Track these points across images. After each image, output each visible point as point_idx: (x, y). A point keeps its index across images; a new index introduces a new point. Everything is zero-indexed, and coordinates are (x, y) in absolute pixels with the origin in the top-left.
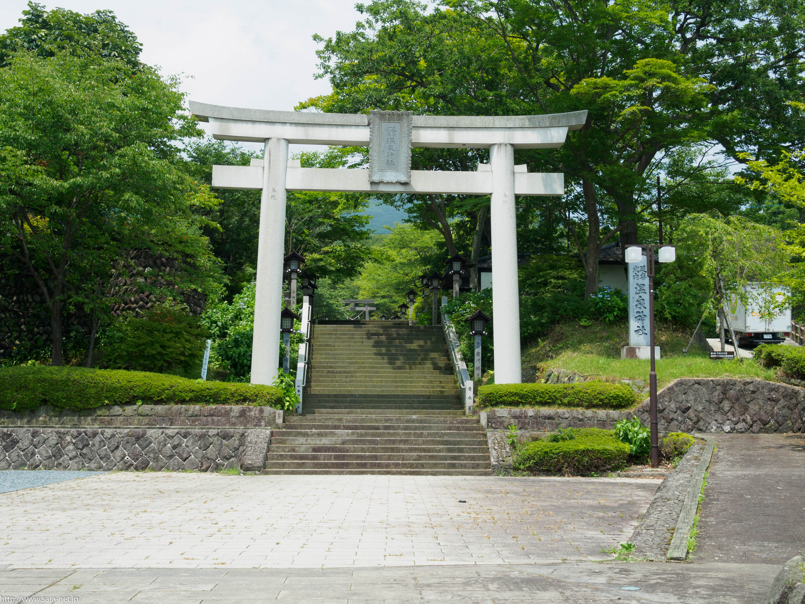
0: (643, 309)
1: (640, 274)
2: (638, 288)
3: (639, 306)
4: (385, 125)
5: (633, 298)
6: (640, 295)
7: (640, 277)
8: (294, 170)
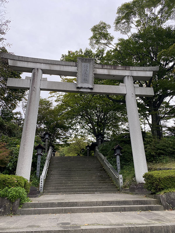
8: (44, 81)
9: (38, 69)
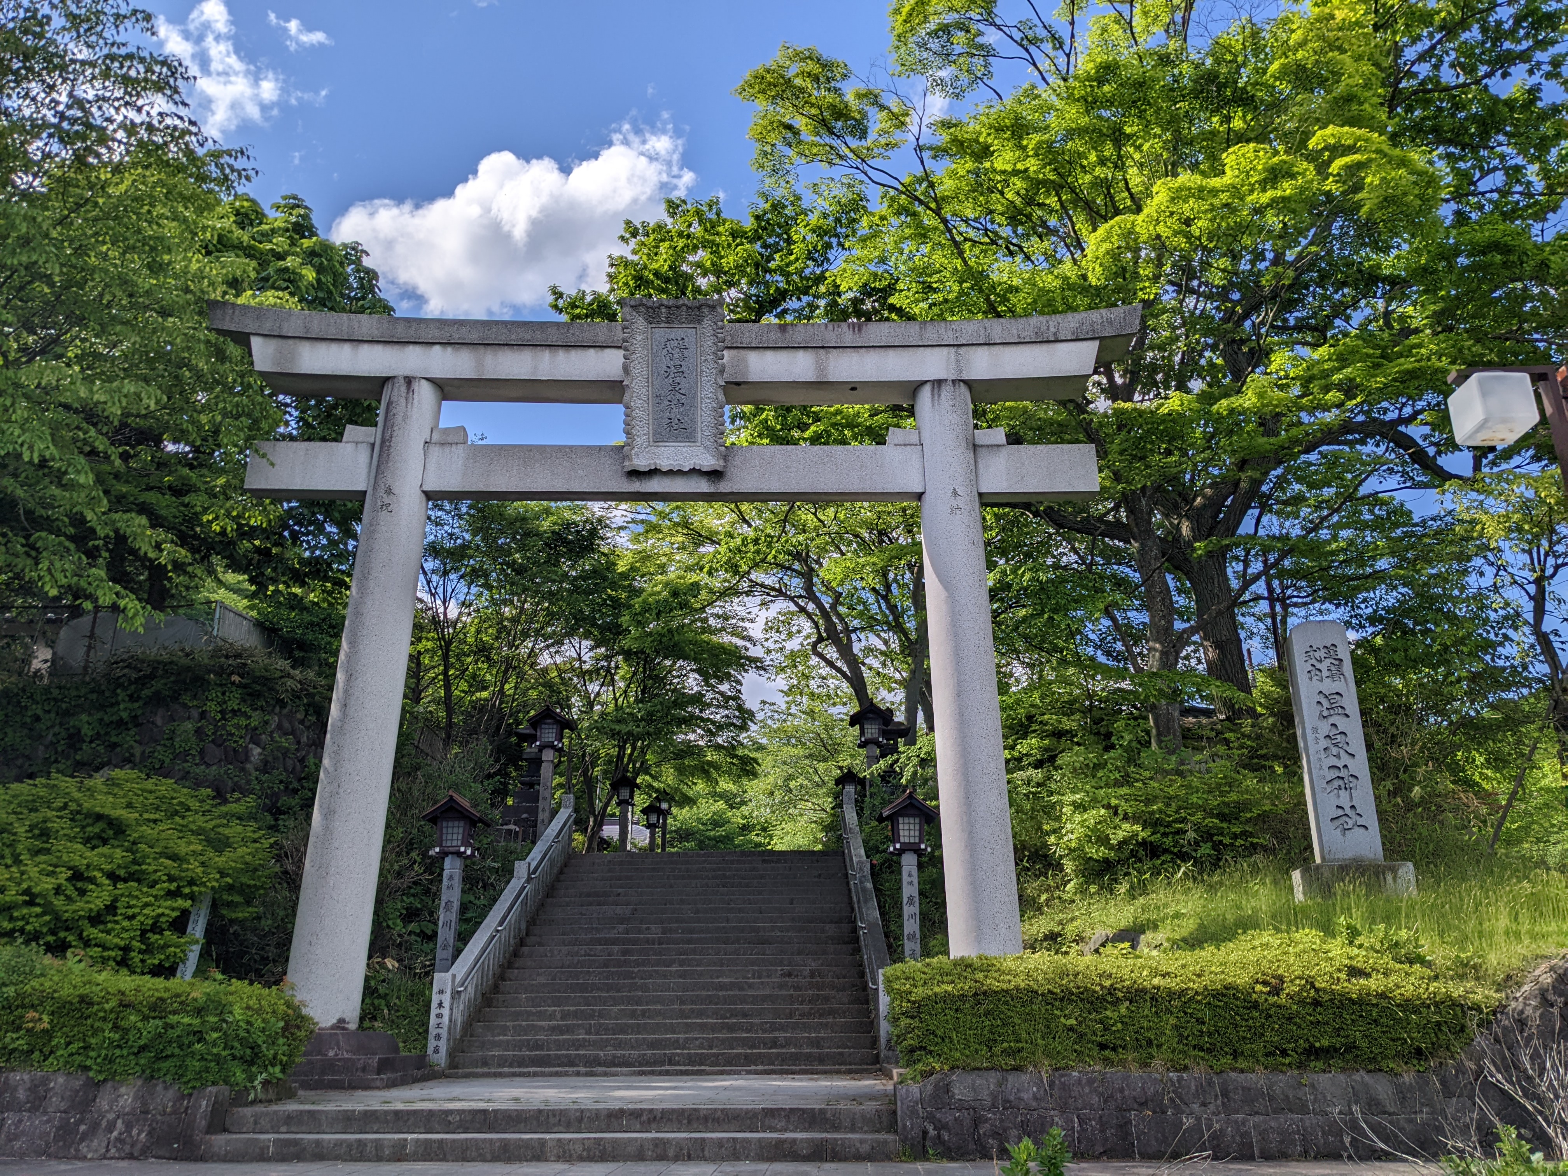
0: (1345, 759)
1: (1323, 666)
2: (1326, 703)
3: (1335, 751)
4: (661, 333)
5: (1315, 730)
6: (1332, 720)
7: (1325, 673)
8: (447, 449)
9: (409, 381)
